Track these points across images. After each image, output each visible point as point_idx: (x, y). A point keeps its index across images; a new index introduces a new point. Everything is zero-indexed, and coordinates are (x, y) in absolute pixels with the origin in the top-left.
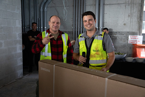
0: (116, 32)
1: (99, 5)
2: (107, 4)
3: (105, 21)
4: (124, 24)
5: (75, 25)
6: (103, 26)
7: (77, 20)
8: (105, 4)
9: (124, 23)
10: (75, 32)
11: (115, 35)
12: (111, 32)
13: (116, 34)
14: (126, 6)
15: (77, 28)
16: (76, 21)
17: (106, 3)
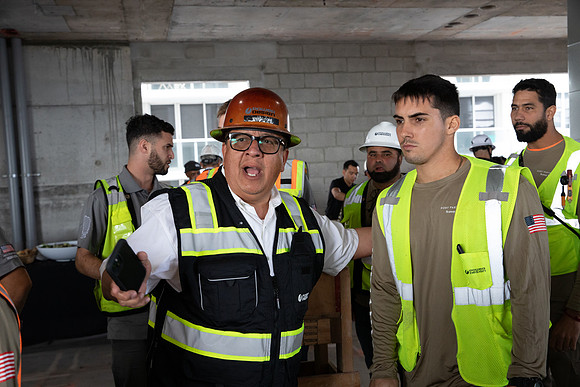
0: (77, 186)
1: (14, 106)
2: (40, 107)
3: (38, 154)
4: (96, 163)
6: (33, 170)
8: (34, 103)
9: (95, 159)
11: (74, 193)
12: (62, 187)
13: (76, 190)
14: (97, 113)
17: (35, 101)
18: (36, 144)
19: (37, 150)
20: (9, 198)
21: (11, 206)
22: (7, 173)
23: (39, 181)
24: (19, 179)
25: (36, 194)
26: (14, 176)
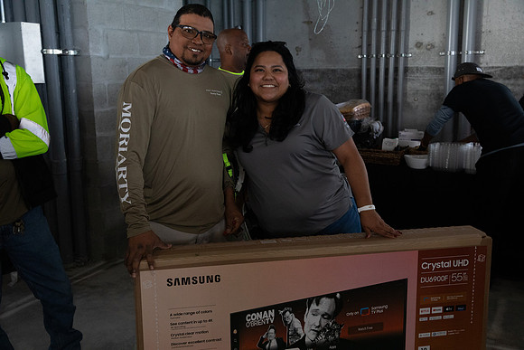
3: (485, 26)
5: (369, 45)
6: (477, 46)
7: (374, 27)
10: (368, 70)
12: (509, 68)
15: (377, 56)
16: (374, 33)
18: (485, 13)
19: (484, 20)
20: (444, 80)
22: (445, 50)
23: (482, 60)
24: (458, 57)
26: (453, 53)
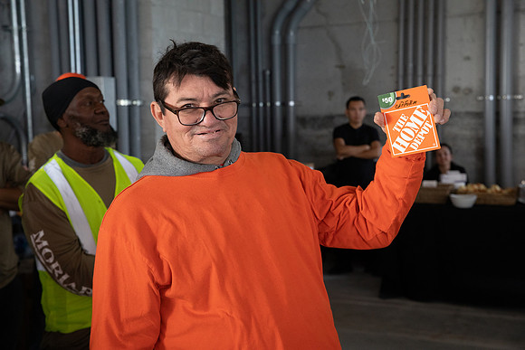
7: (410, 71)
8: (522, 8)
16: (410, 77)
18: (521, 59)
19: (521, 65)
20: (483, 125)
21: (484, 134)
22: (483, 93)
23: (520, 104)
24: (497, 102)
25: (515, 121)
26: (491, 98)
